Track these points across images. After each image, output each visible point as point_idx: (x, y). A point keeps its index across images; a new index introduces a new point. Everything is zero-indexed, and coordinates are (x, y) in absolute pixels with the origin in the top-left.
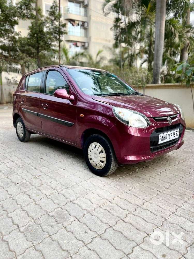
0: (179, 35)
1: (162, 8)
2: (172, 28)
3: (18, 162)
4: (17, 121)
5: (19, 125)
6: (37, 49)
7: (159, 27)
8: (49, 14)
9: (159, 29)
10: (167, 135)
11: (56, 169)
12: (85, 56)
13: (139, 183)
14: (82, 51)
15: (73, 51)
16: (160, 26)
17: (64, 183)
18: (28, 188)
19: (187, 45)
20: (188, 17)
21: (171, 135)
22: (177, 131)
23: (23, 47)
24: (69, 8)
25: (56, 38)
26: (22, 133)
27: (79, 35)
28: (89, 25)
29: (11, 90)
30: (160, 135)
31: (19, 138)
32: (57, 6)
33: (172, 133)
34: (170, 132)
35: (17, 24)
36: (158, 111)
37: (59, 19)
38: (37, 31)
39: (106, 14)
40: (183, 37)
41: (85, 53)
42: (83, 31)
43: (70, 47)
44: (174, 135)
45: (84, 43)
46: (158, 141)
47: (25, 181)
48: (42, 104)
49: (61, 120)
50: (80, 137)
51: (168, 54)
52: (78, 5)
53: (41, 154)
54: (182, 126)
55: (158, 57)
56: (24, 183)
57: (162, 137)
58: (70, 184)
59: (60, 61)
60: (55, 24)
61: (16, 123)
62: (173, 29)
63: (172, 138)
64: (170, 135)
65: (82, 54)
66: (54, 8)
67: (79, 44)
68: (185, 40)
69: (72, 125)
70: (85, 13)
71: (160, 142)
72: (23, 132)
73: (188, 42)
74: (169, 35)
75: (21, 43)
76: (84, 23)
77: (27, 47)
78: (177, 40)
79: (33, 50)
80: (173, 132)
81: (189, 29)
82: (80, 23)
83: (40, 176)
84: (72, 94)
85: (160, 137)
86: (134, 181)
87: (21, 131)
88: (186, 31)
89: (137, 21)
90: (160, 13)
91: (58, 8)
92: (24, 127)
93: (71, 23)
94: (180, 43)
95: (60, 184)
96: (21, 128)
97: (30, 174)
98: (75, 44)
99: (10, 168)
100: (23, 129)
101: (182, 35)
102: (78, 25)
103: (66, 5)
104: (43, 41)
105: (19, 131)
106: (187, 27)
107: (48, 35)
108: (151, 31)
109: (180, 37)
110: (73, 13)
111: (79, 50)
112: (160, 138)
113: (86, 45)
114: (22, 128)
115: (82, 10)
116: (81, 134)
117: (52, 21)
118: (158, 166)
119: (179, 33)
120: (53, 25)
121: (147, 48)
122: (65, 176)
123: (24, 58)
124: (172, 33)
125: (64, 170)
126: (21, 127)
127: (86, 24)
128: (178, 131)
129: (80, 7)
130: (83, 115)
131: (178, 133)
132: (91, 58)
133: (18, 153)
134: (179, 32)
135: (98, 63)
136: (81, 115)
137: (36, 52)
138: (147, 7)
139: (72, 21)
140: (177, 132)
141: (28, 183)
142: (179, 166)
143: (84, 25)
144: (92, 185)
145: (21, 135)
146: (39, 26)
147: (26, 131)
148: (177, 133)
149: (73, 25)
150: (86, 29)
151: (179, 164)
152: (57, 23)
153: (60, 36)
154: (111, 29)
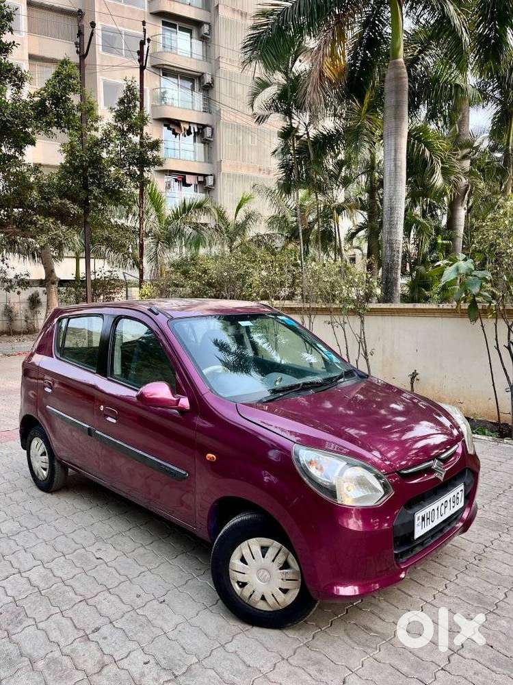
0: (442, 168)
1: (398, 106)
2: (424, 150)
3: (34, 576)
4: (32, 433)
5: (37, 445)
6: (84, 204)
7: (393, 153)
8: (116, 117)
9: (392, 157)
10: (436, 511)
11: (139, 602)
12: (208, 211)
13: (369, 650)
14: (200, 197)
15: (175, 197)
16: (396, 151)
17: (164, 658)
18: (66, 677)
19: (463, 188)
20: (463, 122)
21: (446, 507)
22: (459, 491)
23: (47, 200)
24: (165, 92)
25: (131, 175)
26: (45, 469)
27: (190, 156)
28: (217, 133)
29: (12, 301)
30: (416, 516)
31: (34, 480)
32: (135, 99)
33: (446, 501)
34: (442, 500)
35: (33, 143)
36: (410, 439)
37: (142, 130)
38: (86, 161)
39: (261, 119)
40: (453, 173)
41: (207, 205)
42: (200, 147)
43: (168, 186)
44: (452, 504)
45: (205, 176)
46: (413, 533)
47: (57, 654)
48: (102, 406)
49: (153, 458)
50: (206, 514)
51: (417, 211)
52: (189, 84)
53: (98, 539)
54: (471, 473)
55: (392, 225)
56: (55, 661)
57: (423, 519)
58: (181, 663)
59: (141, 224)
60: (130, 142)
61: (29, 438)
62: (427, 153)
63: (449, 513)
64: (443, 507)
65: (199, 206)
66: (129, 102)
67: (189, 179)
68: (458, 178)
69: (183, 477)
70: (204, 104)
71: (419, 531)
72: (47, 466)
73: (464, 181)
74: (417, 168)
75: (41, 192)
76: (202, 127)
77: (57, 201)
78: (438, 180)
79: (74, 209)
80: (449, 496)
81: (468, 150)
82: (194, 128)
83: (97, 629)
84: (183, 394)
85: (418, 519)
86: (353, 645)
87: (41, 463)
88: (459, 157)
89: (338, 131)
90: (395, 118)
91: (138, 103)
92: (50, 452)
93: (169, 129)
94: (447, 187)
95: (152, 661)
96: (42, 455)
97: (69, 623)
98: (182, 178)
99: (13, 597)
100: (47, 457)
101: (450, 166)
102: (189, 133)
103: (158, 83)
104: (99, 186)
105: (38, 462)
106: (462, 148)
107: (112, 169)
108: (373, 159)
109: (445, 173)
110: (176, 103)
111: (191, 194)
112: (416, 522)
113: (210, 181)
114: (44, 454)
115: (198, 97)
116: (209, 506)
117: (123, 134)
118: (413, 582)
119: (443, 163)
120: (124, 144)
121: (365, 197)
122: (166, 628)
123: (49, 229)
124: (425, 163)
125: (161, 603)
126: (41, 452)
127: (208, 131)
128: (462, 490)
129: (193, 89)
130: (214, 457)
131: (461, 496)
132: (222, 216)
133: (33, 536)
134: (442, 159)
135: (241, 228)
136: (210, 455)
137: (81, 211)
138: (362, 102)
139: (172, 124)
140: (460, 493)
141: (66, 661)
142: (468, 578)
143: (202, 133)
144: (241, 667)
145: (43, 473)
146: (90, 149)
147: (56, 464)
148: (459, 496)
149: (175, 133)
150: (207, 142)
151: (467, 572)
152: (136, 139)
153: (142, 171)
154: (274, 152)
